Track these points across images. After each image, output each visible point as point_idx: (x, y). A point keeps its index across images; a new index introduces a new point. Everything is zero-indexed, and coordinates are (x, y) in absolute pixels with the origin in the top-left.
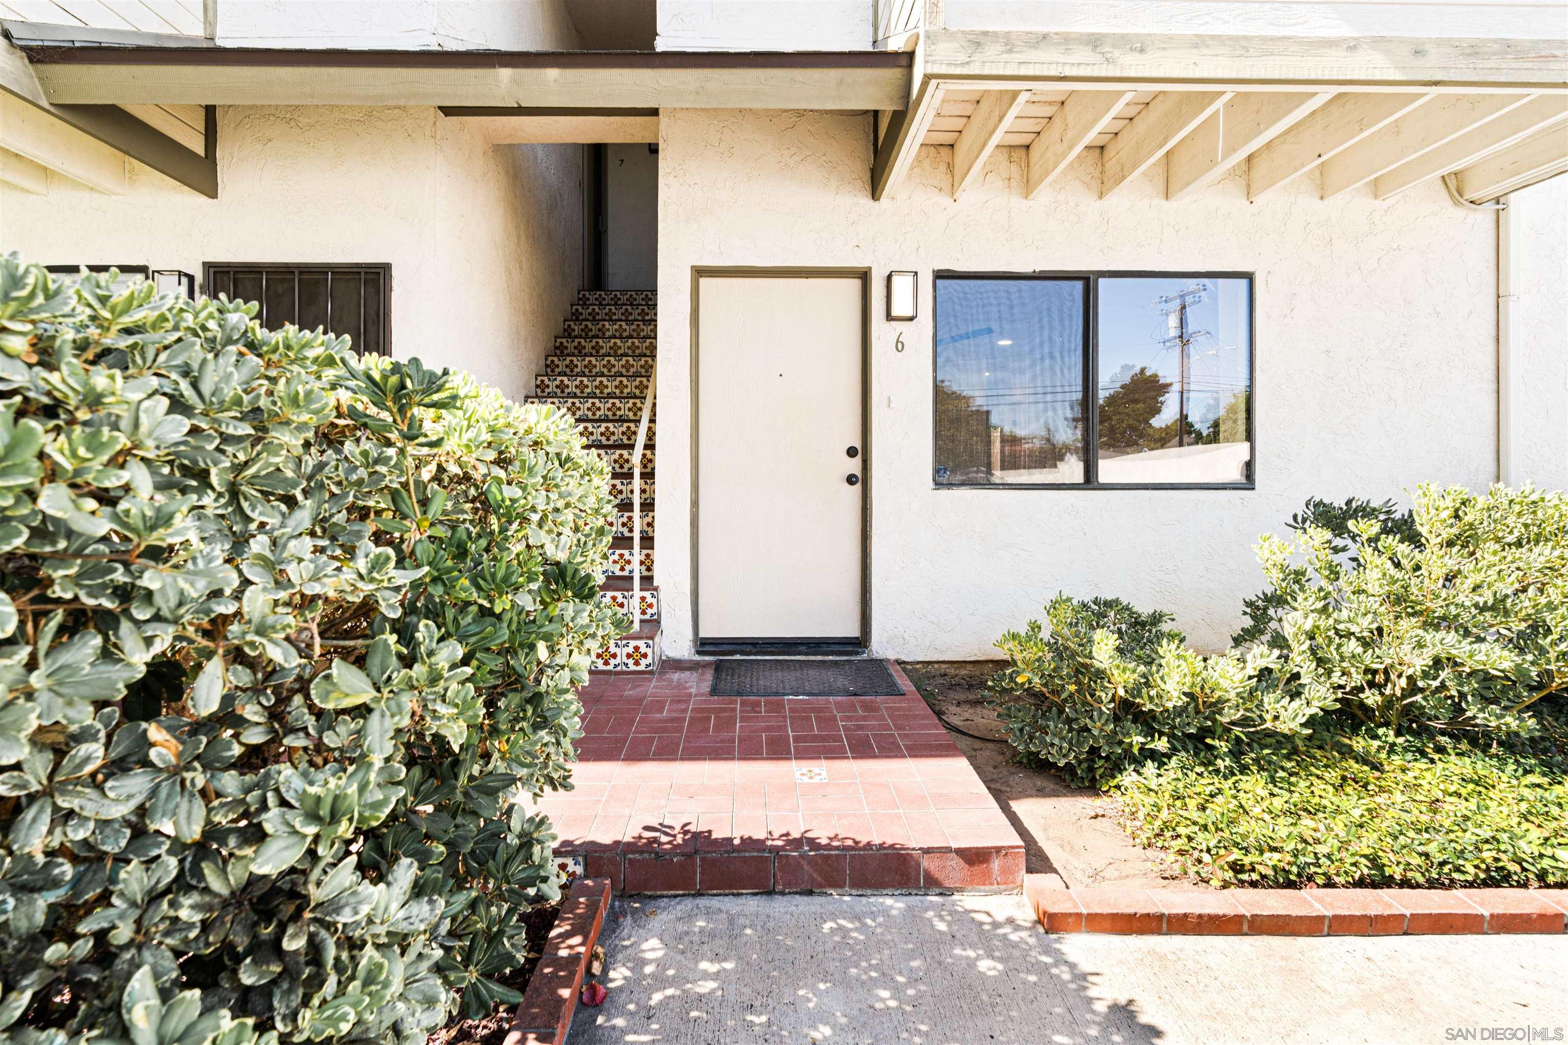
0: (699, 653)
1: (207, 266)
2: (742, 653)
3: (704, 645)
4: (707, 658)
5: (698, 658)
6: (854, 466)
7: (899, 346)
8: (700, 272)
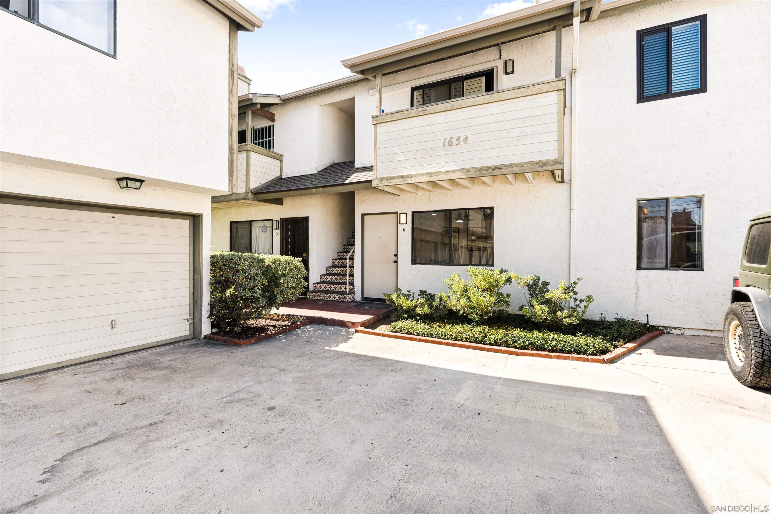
0: (362, 300)
1: (281, 219)
2: (371, 301)
3: (364, 299)
4: (364, 302)
5: (362, 301)
6: (395, 258)
7: (404, 230)
8: (363, 215)
